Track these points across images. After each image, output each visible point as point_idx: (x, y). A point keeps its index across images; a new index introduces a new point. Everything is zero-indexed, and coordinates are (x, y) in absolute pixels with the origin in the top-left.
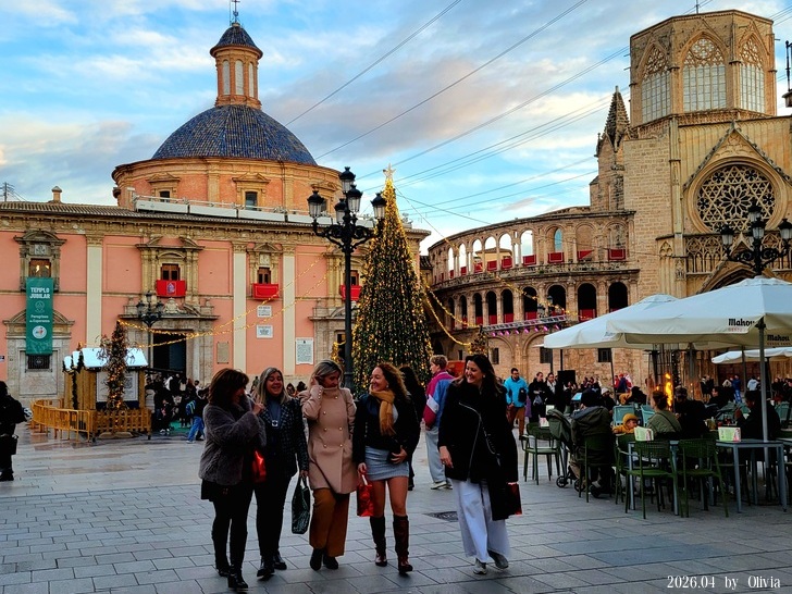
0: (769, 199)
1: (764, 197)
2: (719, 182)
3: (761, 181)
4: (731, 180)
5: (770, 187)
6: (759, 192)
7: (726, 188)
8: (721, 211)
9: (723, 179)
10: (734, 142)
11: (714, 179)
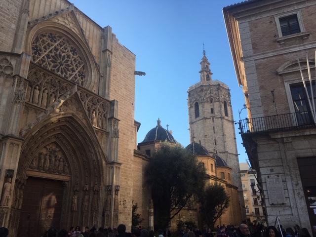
0: (82, 75)
1: (79, 72)
2: (51, 41)
3: (79, 59)
4: (61, 46)
5: (83, 67)
6: (76, 66)
7: (56, 49)
8: (50, 64)
9: (55, 42)
10: (69, 19)
11: (49, 37)
